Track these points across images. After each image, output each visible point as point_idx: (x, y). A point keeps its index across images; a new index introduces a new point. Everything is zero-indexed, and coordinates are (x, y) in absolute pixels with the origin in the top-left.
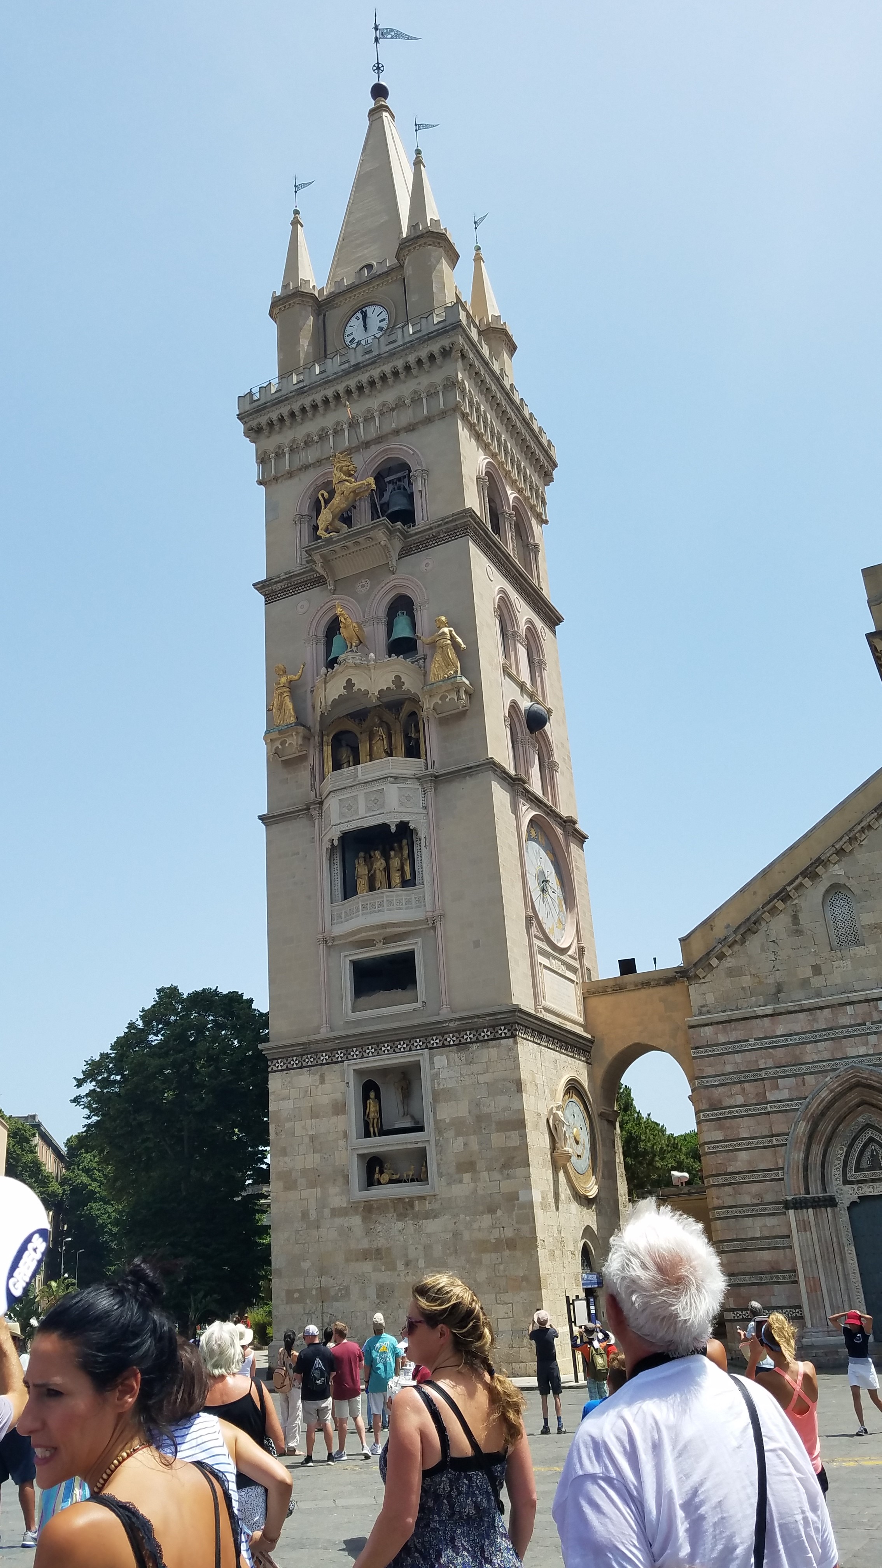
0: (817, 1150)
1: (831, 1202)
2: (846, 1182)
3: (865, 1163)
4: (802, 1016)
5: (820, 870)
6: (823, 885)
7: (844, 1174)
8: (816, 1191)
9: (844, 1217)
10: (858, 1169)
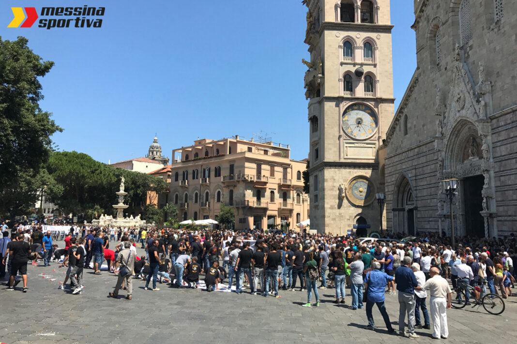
0: (400, 196)
1: (403, 210)
2: (407, 205)
3: (411, 200)
4: (398, 156)
5: (403, 110)
6: (404, 114)
7: (407, 202)
8: (400, 207)
9: (406, 213)
10: (409, 201)
